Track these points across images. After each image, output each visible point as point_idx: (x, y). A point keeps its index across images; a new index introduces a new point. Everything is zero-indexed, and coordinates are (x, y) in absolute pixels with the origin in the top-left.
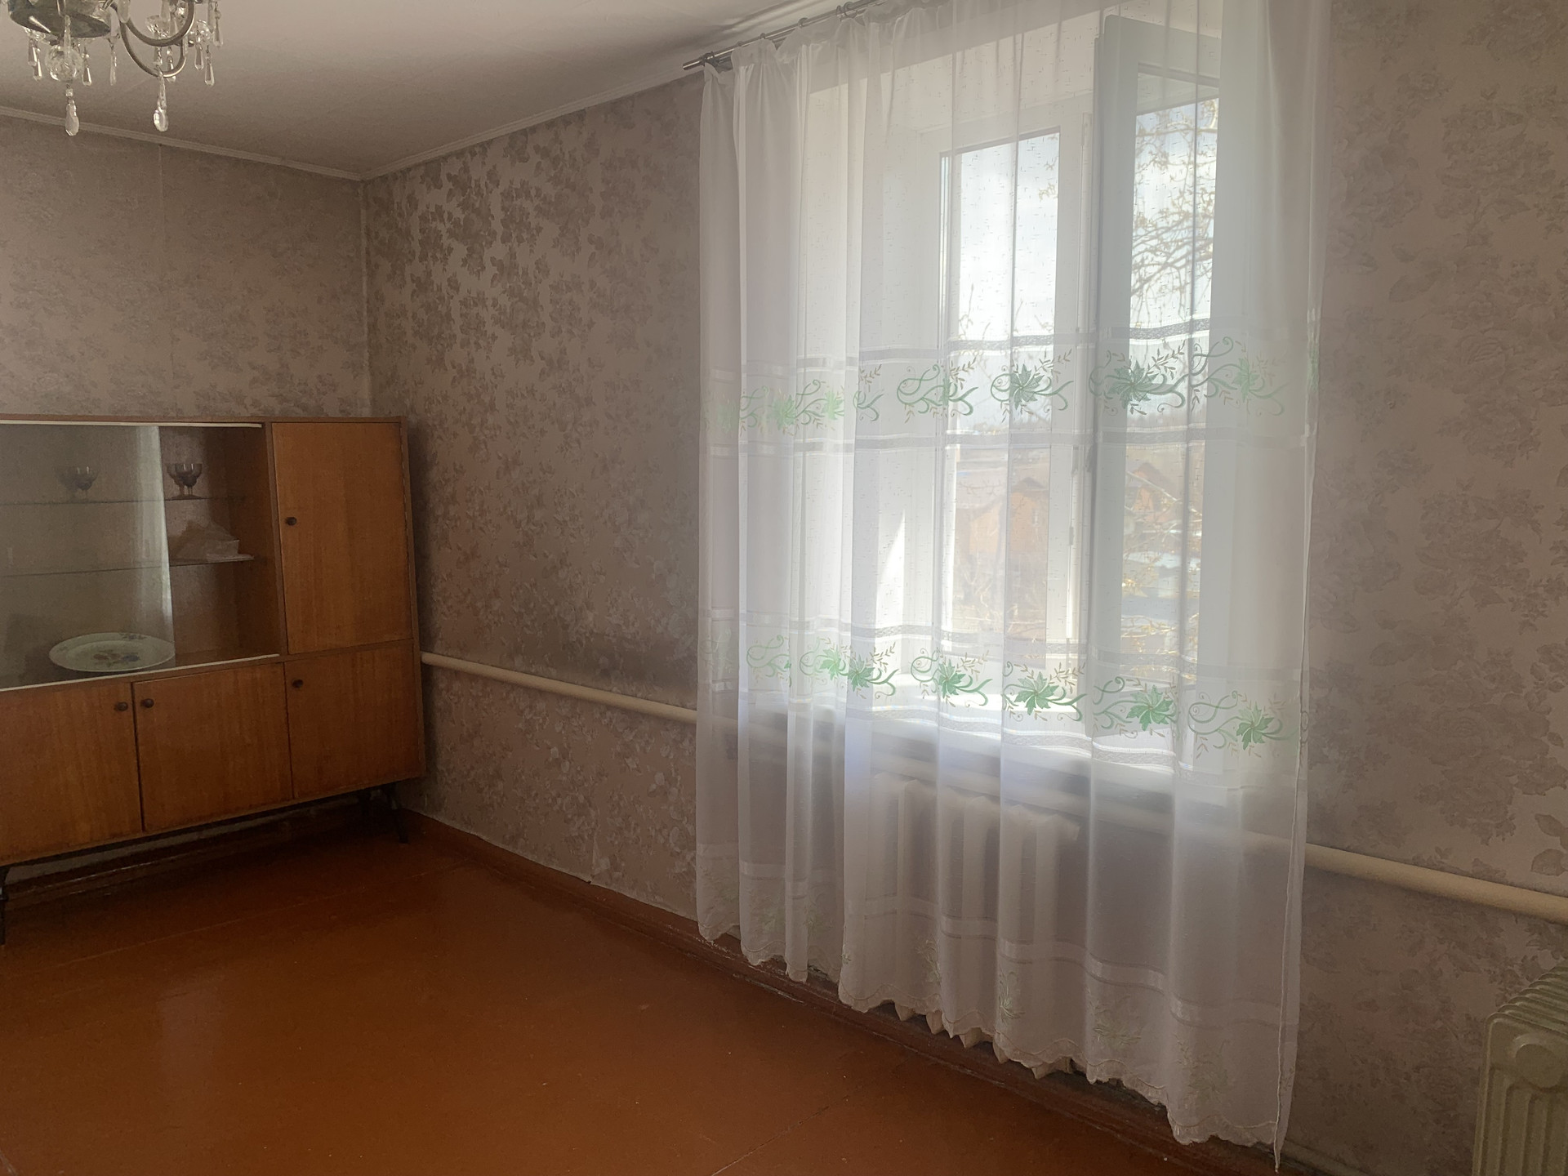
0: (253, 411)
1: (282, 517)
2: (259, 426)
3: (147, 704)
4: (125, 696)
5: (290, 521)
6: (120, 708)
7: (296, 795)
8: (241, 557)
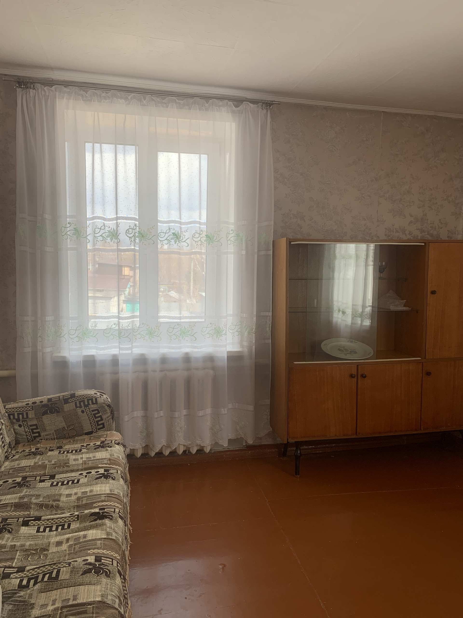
0: (409, 237)
1: (429, 291)
2: (423, 244)
3: (363, 376)
4: (354, 372)
5: (433, 292)
6: (352, 376)
7: (422, 429)
8: (405, 309)
